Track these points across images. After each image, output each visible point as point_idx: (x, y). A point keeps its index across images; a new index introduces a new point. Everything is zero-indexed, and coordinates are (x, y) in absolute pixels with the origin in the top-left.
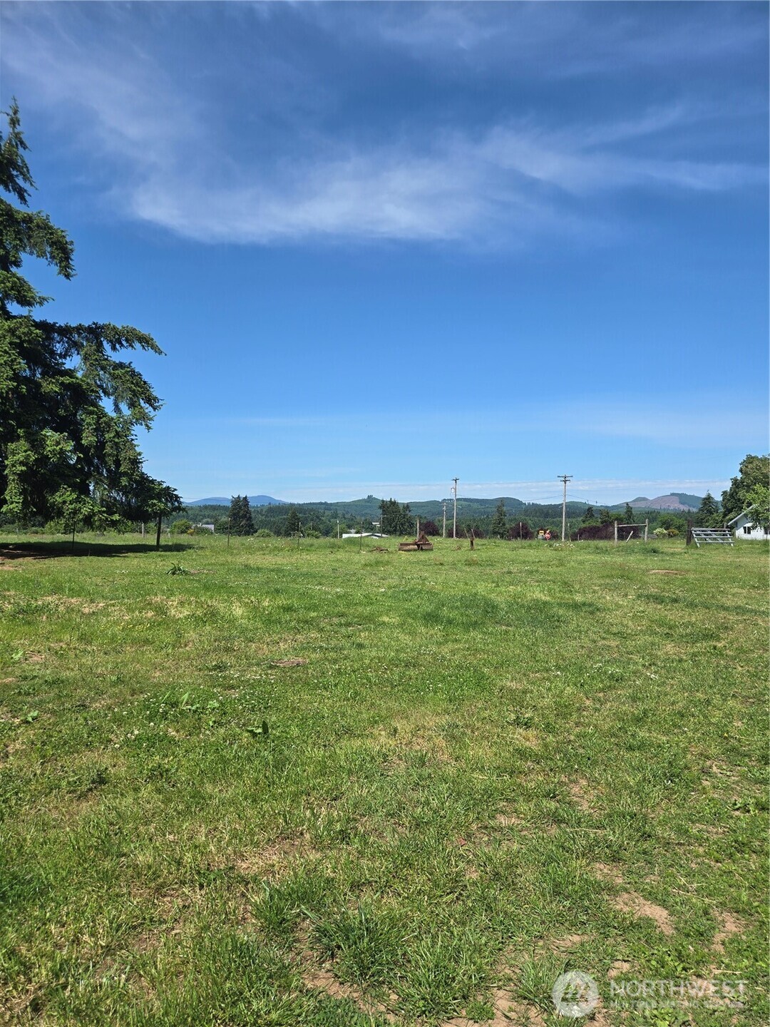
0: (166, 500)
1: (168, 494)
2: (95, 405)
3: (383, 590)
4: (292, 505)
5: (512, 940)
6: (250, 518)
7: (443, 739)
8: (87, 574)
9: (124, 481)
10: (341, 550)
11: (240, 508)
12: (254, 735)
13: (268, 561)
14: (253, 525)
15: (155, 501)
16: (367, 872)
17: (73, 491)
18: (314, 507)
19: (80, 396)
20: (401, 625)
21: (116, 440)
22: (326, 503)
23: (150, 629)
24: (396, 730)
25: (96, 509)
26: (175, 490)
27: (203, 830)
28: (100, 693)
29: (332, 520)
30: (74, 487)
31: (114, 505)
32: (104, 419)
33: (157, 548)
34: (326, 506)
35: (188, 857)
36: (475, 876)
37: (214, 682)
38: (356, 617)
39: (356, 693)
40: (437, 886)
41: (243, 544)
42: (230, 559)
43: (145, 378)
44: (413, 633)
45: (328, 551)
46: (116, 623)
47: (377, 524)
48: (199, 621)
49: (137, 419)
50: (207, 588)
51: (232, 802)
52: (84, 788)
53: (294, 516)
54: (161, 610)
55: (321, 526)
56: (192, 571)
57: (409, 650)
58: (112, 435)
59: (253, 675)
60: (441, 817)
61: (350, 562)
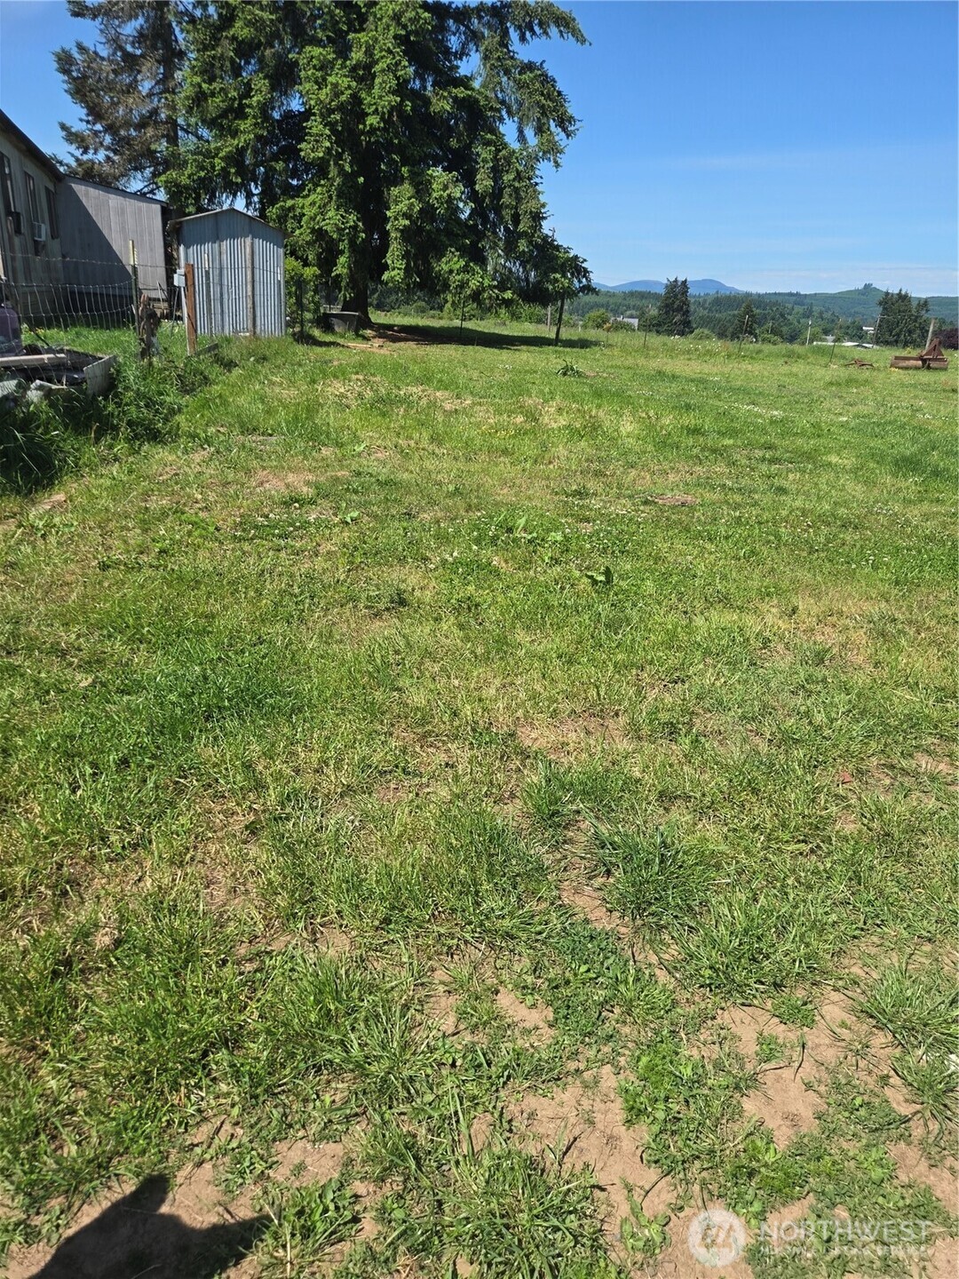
0: (572, 274)
1: (576, 267)
2: (494, 131)
3: (845, 419)
4: (748, 295)
5: (879, 930)
6: (688, 311)
7: (865, 633)
8: (465, 366)
9: (523, 245)
10: (800, 360)
11: (676, 296)
12: (595, 582)
13: (694, 368)
14: (689, 322)
15: (558, 276)
16: (687, 784)
17: (461, 256)
18: (780, 299)
19: (476, 117)
20: (855, 471)
21: (517, 184)
22: (798, 294)
23: (514, 437)
24: (794, 610)
25: (486, 282)
26: (585, 260)
27: (497, 682)
28: (433, 503)
29: (802, 321)
30: (464, 251)
31: (509, 279)
32: (504, 152)
33: (556, 342)
34: (798, 298)
35: (467, 710)
36: (850, 828)
37: (566, 510)
38: (789, 452)
39: (753, 552)
40: (784, 825)
41: (665, 344)
42: (641, 361)
43: (560, 86)
44: (869, 483)
45: (781, 361)
46: (478, 425)
47: (870, 329)
48: (574, 434)
49: (544, 153)
50: (598, 394)
51: (542, 658)
52: (382, 606)
53: (749, 311)
54: (532, 416)
55: (785, 329)
56: (588, 374)
57: (855, 505)
58: (512, 177)
59: (621, 508)
60: (824, 737)
61: (808, 377)
